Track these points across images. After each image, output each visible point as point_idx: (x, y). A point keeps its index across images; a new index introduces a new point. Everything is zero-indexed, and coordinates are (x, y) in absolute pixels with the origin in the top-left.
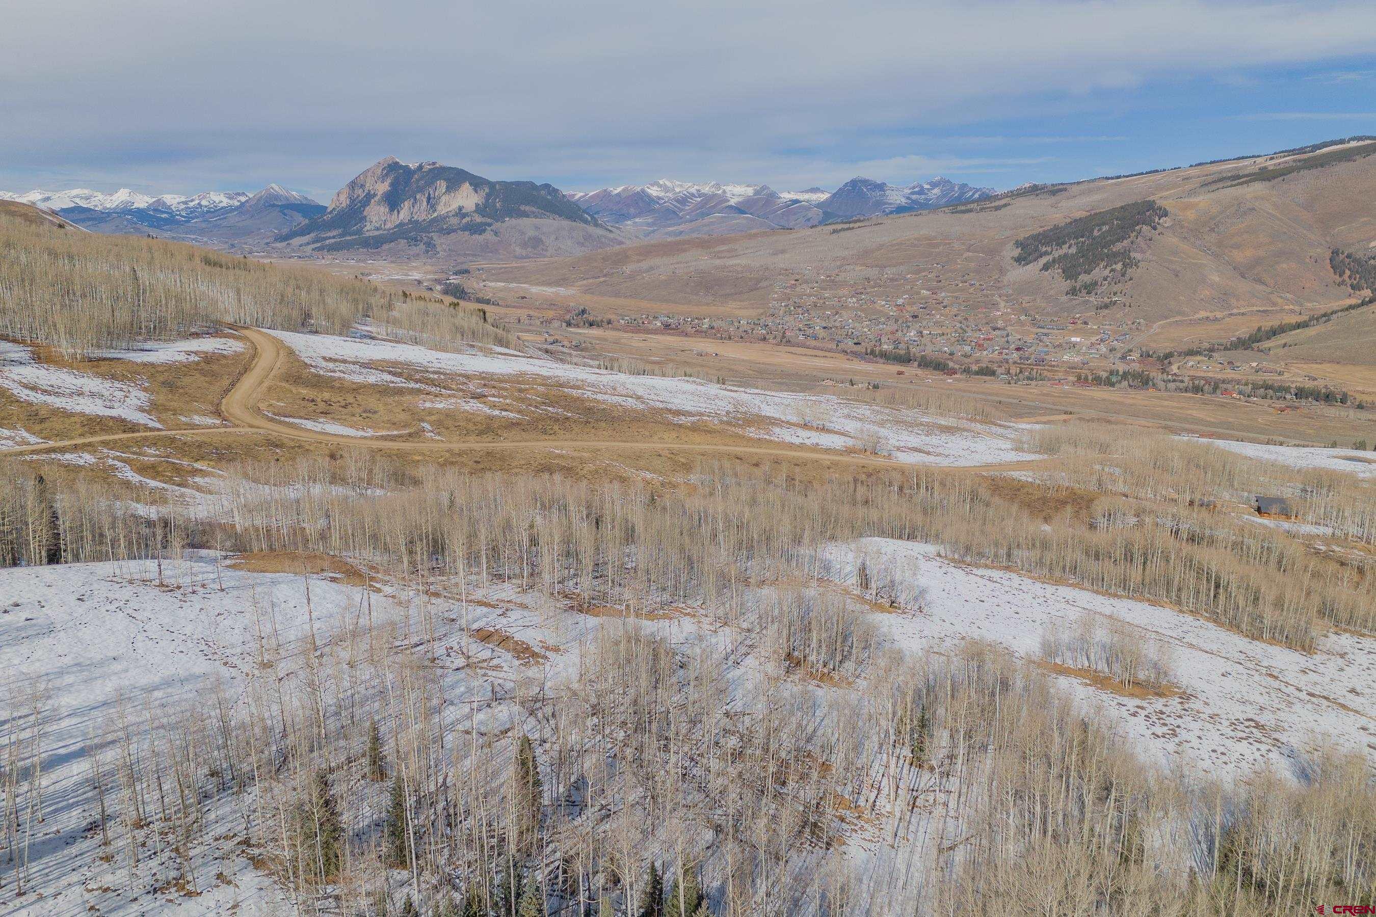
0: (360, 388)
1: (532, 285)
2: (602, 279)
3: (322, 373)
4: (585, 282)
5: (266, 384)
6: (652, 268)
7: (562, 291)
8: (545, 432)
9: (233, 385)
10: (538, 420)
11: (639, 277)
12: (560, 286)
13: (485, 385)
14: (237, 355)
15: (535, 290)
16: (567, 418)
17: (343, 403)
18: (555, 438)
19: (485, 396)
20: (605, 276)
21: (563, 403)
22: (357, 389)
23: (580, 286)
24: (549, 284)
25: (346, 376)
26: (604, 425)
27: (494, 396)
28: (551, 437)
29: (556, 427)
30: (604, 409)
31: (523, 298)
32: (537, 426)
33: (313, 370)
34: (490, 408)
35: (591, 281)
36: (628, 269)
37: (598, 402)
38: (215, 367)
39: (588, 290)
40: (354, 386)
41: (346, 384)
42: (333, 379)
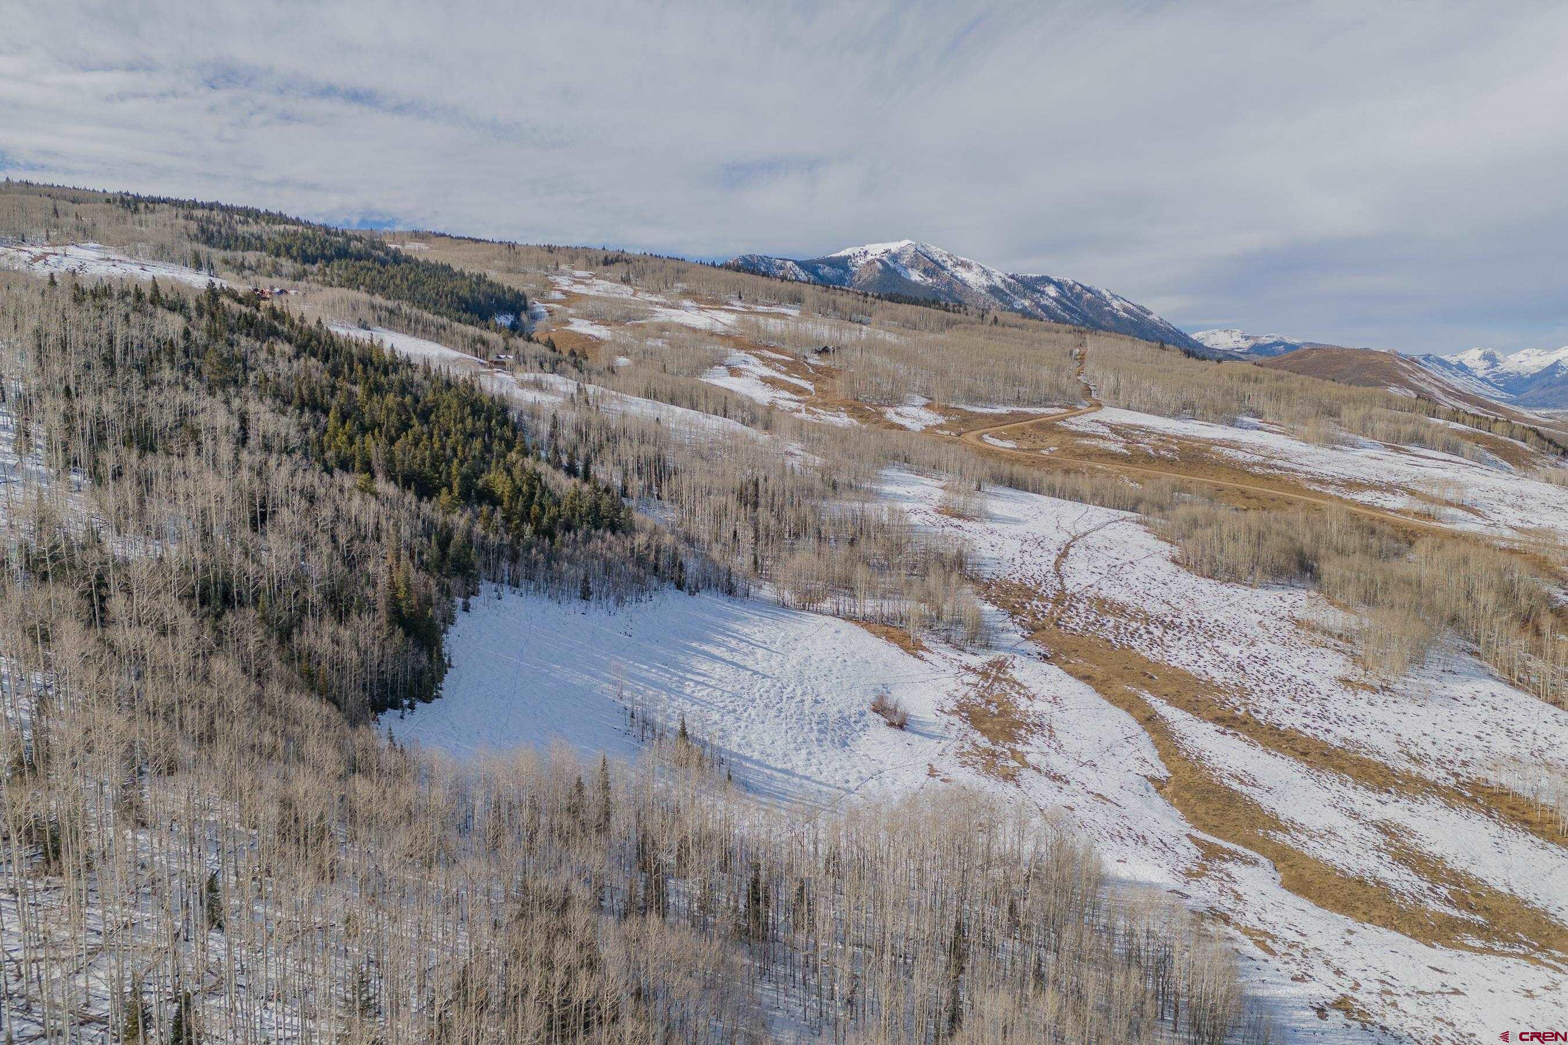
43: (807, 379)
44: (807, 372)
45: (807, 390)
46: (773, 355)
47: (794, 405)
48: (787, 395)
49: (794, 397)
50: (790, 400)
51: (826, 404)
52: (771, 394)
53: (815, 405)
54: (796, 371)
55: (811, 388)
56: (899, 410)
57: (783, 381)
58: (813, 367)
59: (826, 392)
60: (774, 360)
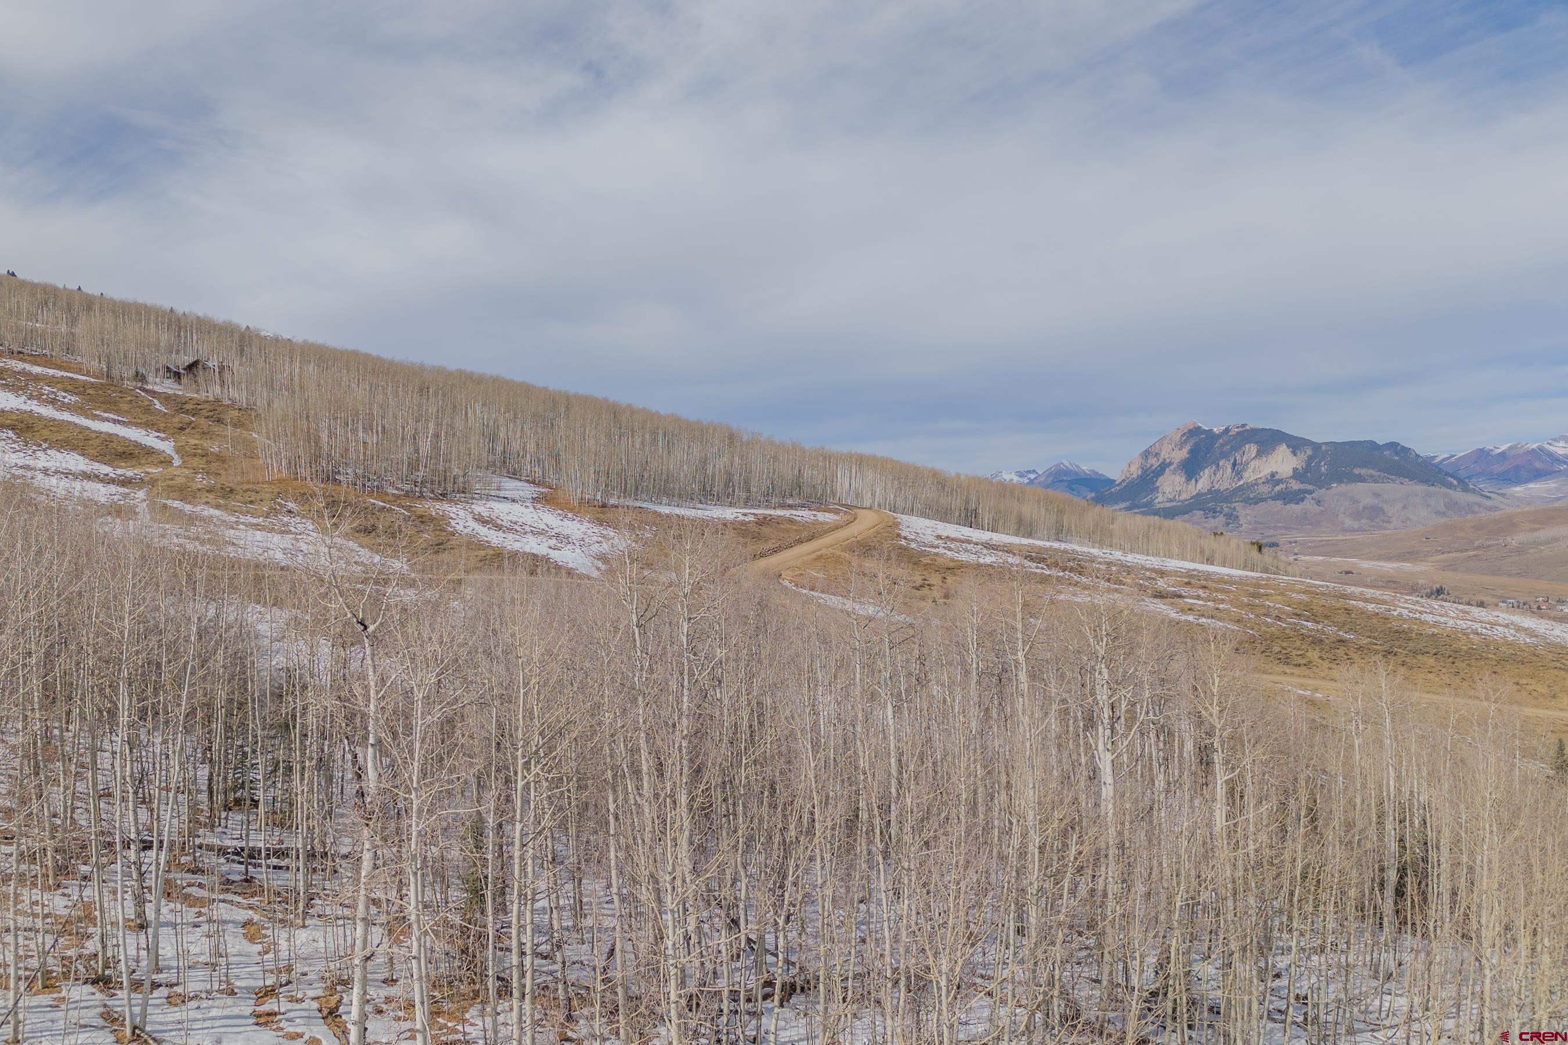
0: (961, 567)
1: (1363, 559)
2: (1472, 553)
3: (913, 545)
4: (1442, 557)
5: (819, 553)
6: (1555, 540)
7: (1407, 566)
8: (1285, 659)
9: (775, 551)
10: (1273, 638)
11: (1532, 551)
12: (1404, 561)
13: (1188, 583)
14: (816, 523)
15: (1365, 565)
16: (1342, 641)
17: (918, 584)
18: (1307, 672)
19: (1180, 596)
20: (1478, 548)
21: (1341, 618)
22: (954, 568)
23: (1437, 561)
24: (1389, 558)
25: (949, 553)
26: (1431, 661)
27: (1198, 597)
28: (1296, 670)
29: (1313, 655)
30: (1433, 635)
31: (1347, 573)
32: (1269, 648)
33: (903, 542)
34: (1182, 610)
35: (1454, 555)
36: (1515, 540)
37: (1423, 623)
38: (766, 530)
39: (1451, 566)
40: (952, 565)
41: (940, 560)
42: (923, 553)
43: (148, 425)
44: (148, 410)
45: (150, 452)
46: (37, 370)
47: (102, 493)
48: (76, 462)
49: (105, 469)
50: (87, 476)
51: (228, 492)
52: (14, 458)
53: (185, 493)
54: (111, 405)
55: (167, 447)
56: (479, 508)
57: (61, 425)
58: (166, 399)
59: (220, 458)
60: (37, 378)
